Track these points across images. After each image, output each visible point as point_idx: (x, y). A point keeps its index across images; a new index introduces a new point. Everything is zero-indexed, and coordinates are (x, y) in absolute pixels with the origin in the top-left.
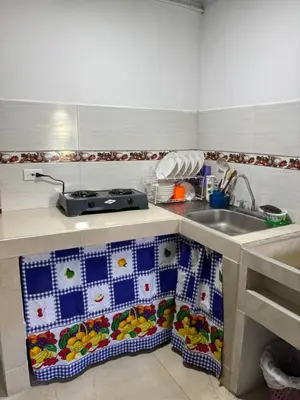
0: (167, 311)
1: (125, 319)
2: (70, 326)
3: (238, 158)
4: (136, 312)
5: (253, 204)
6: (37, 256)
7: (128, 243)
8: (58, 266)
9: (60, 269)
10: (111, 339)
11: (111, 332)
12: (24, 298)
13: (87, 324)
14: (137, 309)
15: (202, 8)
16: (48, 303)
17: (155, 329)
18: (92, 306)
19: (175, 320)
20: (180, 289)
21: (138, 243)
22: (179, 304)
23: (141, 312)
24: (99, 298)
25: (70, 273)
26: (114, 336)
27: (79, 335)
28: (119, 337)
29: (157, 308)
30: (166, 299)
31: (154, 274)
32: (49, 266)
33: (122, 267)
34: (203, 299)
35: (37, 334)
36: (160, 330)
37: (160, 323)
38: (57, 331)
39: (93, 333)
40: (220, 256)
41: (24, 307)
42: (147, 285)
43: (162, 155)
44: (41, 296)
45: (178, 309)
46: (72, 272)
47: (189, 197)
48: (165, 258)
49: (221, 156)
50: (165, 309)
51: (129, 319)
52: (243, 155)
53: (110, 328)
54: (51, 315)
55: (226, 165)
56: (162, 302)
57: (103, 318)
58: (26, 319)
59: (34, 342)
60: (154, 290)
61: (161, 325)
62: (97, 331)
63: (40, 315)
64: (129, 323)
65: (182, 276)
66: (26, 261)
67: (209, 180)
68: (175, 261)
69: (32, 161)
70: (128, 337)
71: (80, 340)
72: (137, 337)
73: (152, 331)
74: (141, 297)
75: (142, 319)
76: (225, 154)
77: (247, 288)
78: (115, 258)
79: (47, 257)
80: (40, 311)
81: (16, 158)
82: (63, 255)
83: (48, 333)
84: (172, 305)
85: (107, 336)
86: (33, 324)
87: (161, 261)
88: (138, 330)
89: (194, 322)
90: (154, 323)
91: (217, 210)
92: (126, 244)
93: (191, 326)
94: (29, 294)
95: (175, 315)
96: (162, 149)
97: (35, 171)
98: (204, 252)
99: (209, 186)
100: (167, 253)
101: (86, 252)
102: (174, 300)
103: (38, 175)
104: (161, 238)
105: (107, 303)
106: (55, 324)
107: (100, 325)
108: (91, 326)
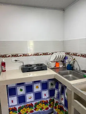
0: (52, 103)
1: (38, 104)
2: (21, 106)
3: (75, 55)
4: (42, 102)
5: (80, 69)
6: (12, 85)
7: (39, 81)
8: (18, 88)
9: (19, 89)
10: (34, 110)
11: (34, 108)
12: (8, 97)
13: (27, 105)
14: (42, 101)
15: (64, 10)
16: (15, 99)
17: (48, 108)
18: (28, 100)
19: (54, 106)
20: (56, 96)
21: (42, 81)
22: (55, 101)
23: (44, 102)
24: (30, 98)
25: (21, 90)
26: (35, 110)
27: (24, 109)
28: (37, 110)
29: (49, 101)
30: (52, 99)
31: (47, 91)
32: (15, 88)
33: (37, 88)
34: (62, 100)
35: (12, 108)
36: (50, 108)
37: (50, 106)
38: (17, 107)
39: (28, 108)
40: (66, 87)
41: (8, 99)
42: (45, 94)
43: (52, 53)
44: (13, 97)
45: (55, 102)
46: (22, 90)
47: (61, 66)
48: (51, 86)
49: (70, 54)
50: (51, 102)
51: (40, 104)
52: (77, 54)
53: (34, 107)
54: (15, 102)
55: (72, 57)
56: (50, 100)
57: (31, 104)
58: (8, 103)
59: (11, 110)
60: (48, 96)
61: (50, 107)
62: (30, 108)
63: (12, 102)
64: (40, 106)
65: (56, 92)
66: (9, 86)
67: (67, 61)
68: (54, 87)
69: (14, 57)
70: (39, 110)
71: (24, 110)
72: (42, 110)
73: (47, 109)
74: (43, 98)
75: (44, 105)
76: (72, 53)
77: (74, 99)
78: (35, 86)
79: (15, 85)
80: (12, 101)
81: (10, 56)
82: (19, 84)
83: (15, 108)
84: (53, 101)
85: (33, 109)
86: (10, 105)
87: (50, 87)
88: (43, 108)
89: (59, 108)
90: (48, 106)
91: (68, 71)
92: (38, 82)
93: (59, 109)
94: (9, 96)
95: (54, 104)
96: (53, 52)
97: (15, 59)
98: (62, 85)
99: (67, 63)
100: (52, 84)
101: (26, 84)
102: (54, 99)
103: (16, 60)
104: (49, 80)
105: (32, 99)
106: (17, 105)
107: (31, 106)
108: (28, 106)
